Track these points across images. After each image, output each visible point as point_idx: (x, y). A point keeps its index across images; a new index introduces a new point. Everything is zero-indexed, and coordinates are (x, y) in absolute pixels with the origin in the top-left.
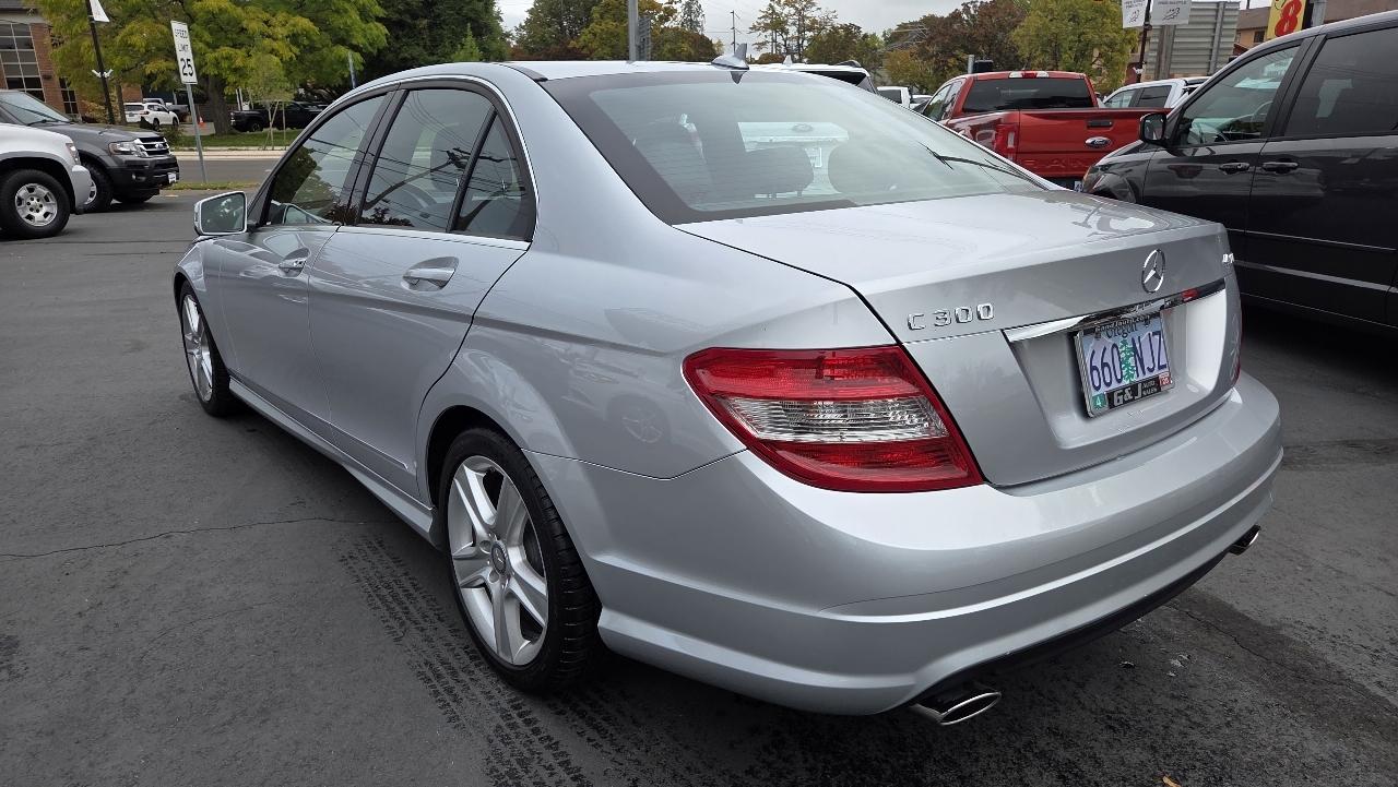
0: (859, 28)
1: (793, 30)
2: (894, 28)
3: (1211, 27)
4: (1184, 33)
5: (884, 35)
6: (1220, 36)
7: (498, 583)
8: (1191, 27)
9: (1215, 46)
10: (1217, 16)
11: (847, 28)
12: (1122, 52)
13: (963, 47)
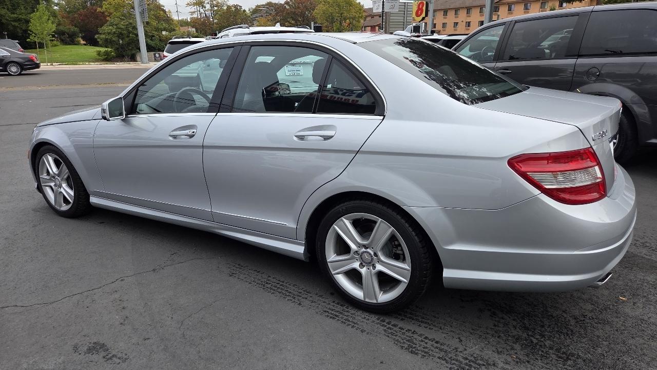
0: (241, 7)
1: (208, 7)
2: (254, 7)
3: (403, 13)
4: (394, 15)
5: (249, 10)
6: (407, 17)
7: (365, 269)
8: (400, 12)
9: (405, 21)
10: (405, 8)
11: (236, 6)
12: (359, 22)
13: (292, 17)
